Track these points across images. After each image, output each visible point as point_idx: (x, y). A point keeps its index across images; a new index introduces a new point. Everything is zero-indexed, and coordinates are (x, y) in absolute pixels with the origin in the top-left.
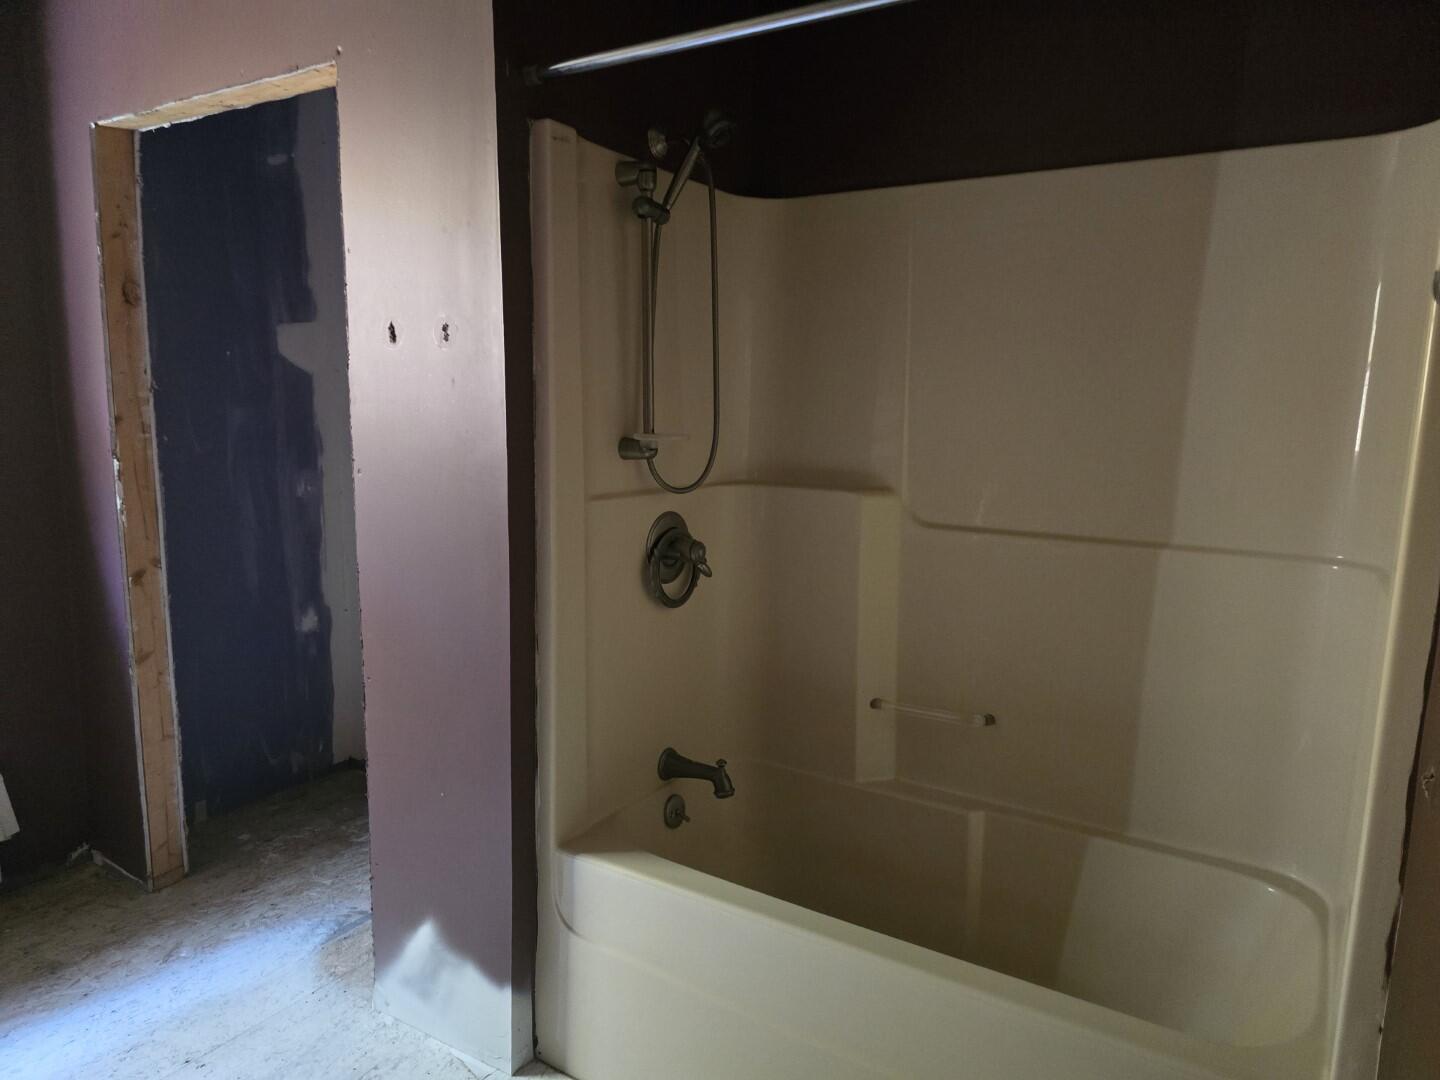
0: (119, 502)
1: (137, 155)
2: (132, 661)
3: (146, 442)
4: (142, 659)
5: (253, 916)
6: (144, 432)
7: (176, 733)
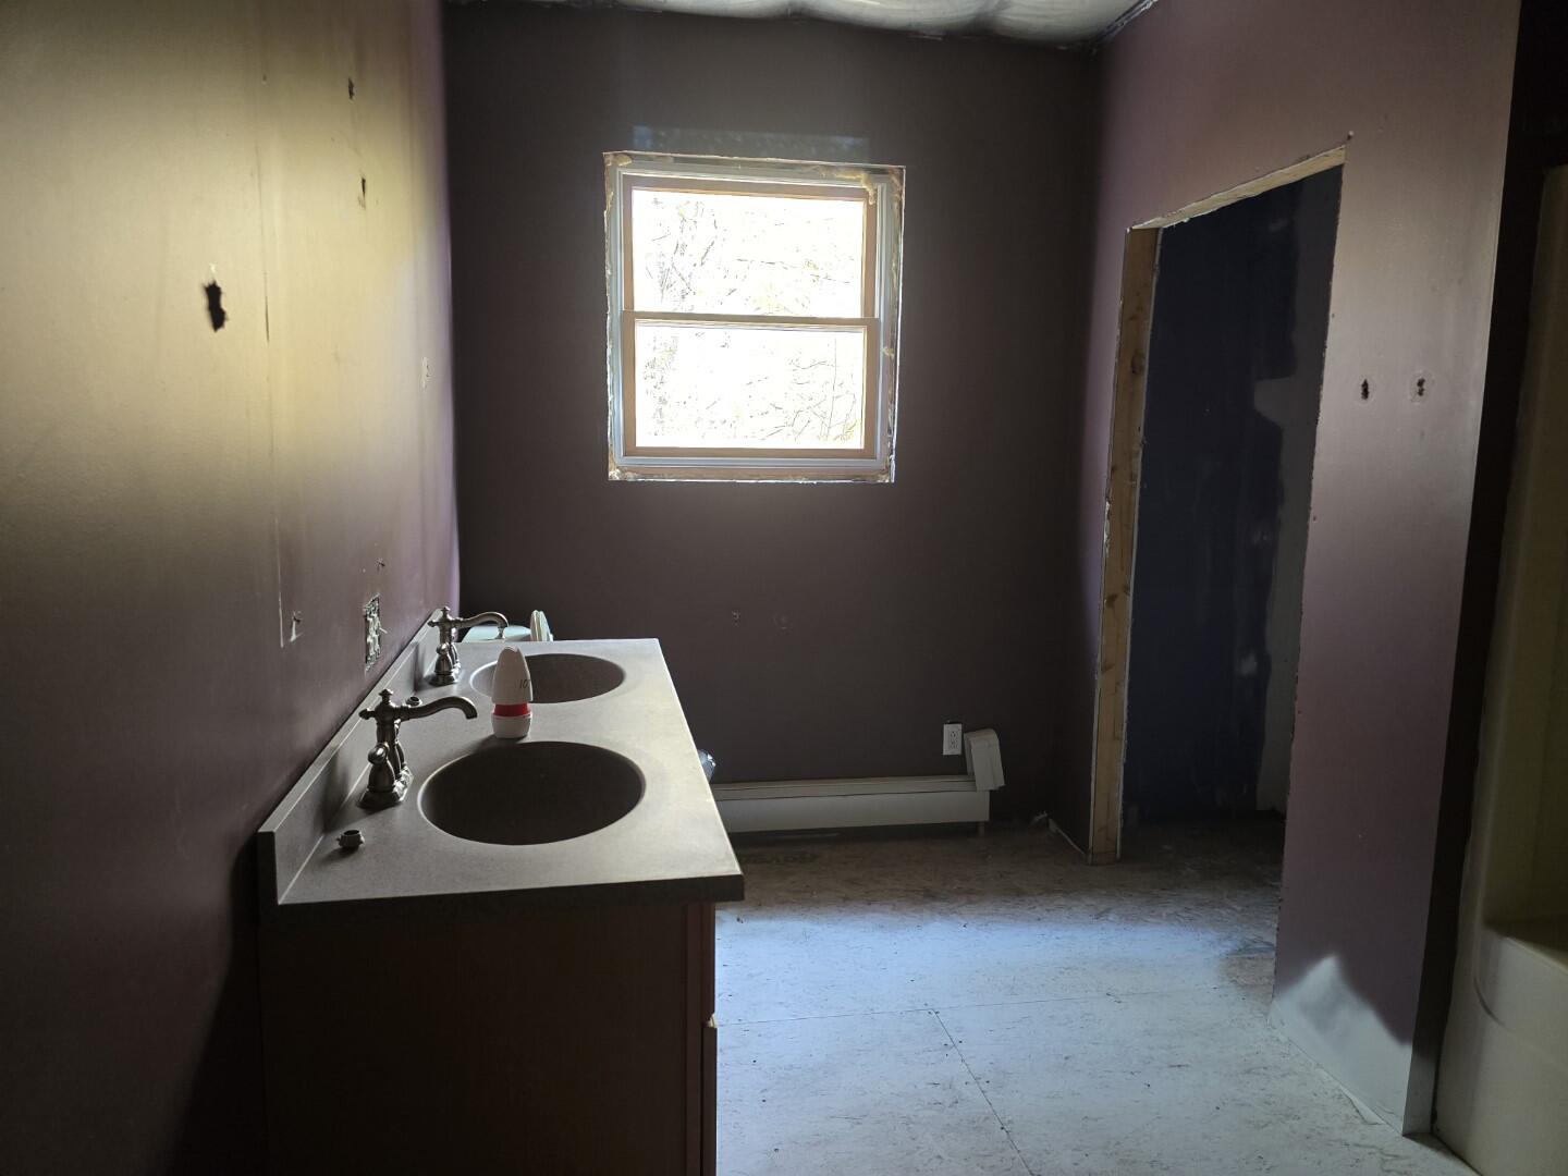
0: (1105, 536)
1: (1159, 248)
2: (1099, 669)
3: (1133, 488)
4: (1106, 668)
5: (1169, 911)
6: (1131, 480)
7: (1124, 737)
